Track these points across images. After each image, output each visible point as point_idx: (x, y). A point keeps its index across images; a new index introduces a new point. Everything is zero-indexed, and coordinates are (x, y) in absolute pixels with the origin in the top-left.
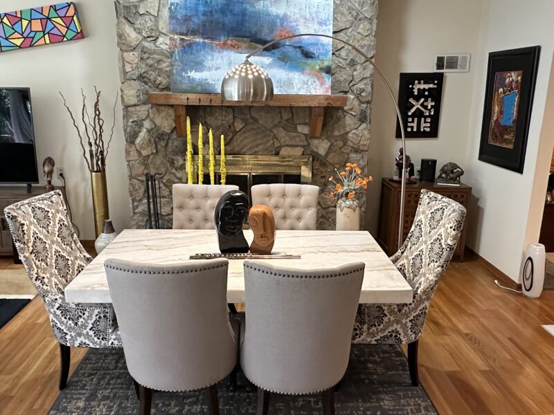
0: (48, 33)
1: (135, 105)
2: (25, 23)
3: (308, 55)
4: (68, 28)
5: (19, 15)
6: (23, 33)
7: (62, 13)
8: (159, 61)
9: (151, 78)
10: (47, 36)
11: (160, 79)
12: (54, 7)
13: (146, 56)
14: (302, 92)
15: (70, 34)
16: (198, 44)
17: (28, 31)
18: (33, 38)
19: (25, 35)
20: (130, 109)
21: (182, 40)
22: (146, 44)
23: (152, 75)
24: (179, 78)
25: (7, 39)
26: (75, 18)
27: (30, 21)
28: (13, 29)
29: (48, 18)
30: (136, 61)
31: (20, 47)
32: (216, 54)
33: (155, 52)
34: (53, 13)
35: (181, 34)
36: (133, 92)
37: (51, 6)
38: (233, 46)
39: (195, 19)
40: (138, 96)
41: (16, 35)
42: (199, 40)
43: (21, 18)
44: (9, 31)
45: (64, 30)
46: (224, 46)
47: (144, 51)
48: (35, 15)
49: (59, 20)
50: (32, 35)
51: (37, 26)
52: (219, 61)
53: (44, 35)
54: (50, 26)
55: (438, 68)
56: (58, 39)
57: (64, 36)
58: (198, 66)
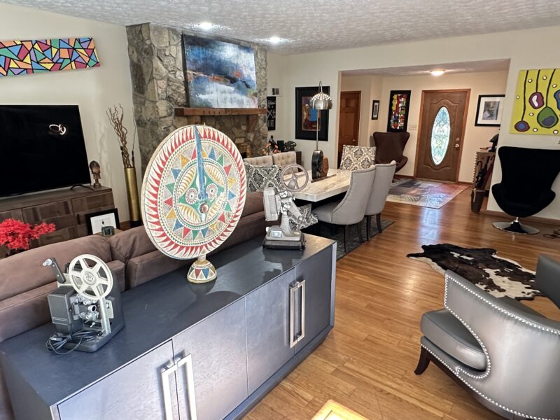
0: (74, 61)
1: (165, 117)
2: (54, 51)
3: (248, 86)
4: (90, 57)
5: (49, 43)
6: (53, 59)
7: (85, 46)
8: (178, 87)
9: (175, 98)
10: (73, 63)
11: (179, 99)
12: (78, 40)
13: (171, 83)
14: (248, 107)
15: (92, 63)
16: (201, 77)
17: (57, 57)
18: (62, 63)
19: (55, 61)
20: (162, 119)
21: (194, 74)
22: (170, 76)
23: (176, 96)
24: (194, 99)
25: (38, 63)
26: (95, 51)
27: (59, 49)
28: (44, 54)
29: (74, 49)
30: (165, 86)
31: (50, 70)
32: (210, 84)
33: (176, 81)
34: (77, 46)
35: (193, 71)
36: (164, 108)
37: (76, 39)
38: (218, 80)
39: (199, 62)
40: (167, 111)
41: (47, 60)
42: (202, 75)
43: (51, 47)
44: (40, 56)
45: (87, 59)
46: (214, 80)
47: (169, 80)
48: (63, 45)
49: (82, 51)
50: (61, 61)
51: (64, 54)
52: (212, 89)
53: (71, 62)
54: (75, 55)
55: (274, 94)
56: (82, 65)
57: (87, 64)
58: (203, 91)
